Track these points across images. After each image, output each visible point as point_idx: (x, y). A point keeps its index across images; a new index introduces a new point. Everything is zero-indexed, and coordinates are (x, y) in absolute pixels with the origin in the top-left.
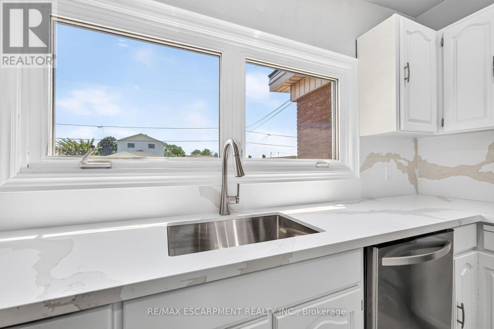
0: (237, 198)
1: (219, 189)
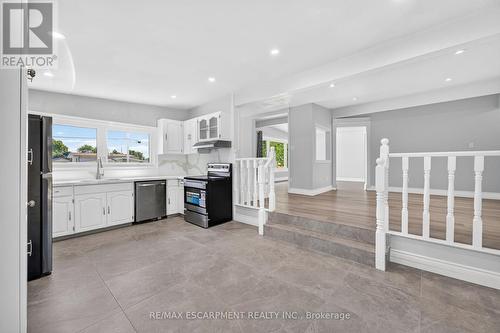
0: (103, 175)
1: (96, 172)
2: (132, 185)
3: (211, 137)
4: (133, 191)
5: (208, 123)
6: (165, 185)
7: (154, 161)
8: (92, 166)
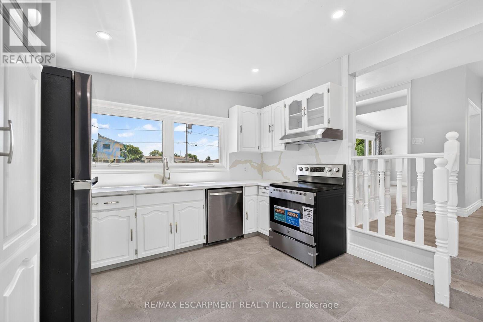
0: (169, 179)
1: (162, 175)
2: (203, 193)
3: (309, 125)
4: (204, 202)
5: (304, 105)
6: (241, 195)
7: (226, 163)
8: (157, 168)
